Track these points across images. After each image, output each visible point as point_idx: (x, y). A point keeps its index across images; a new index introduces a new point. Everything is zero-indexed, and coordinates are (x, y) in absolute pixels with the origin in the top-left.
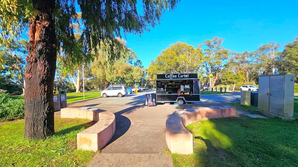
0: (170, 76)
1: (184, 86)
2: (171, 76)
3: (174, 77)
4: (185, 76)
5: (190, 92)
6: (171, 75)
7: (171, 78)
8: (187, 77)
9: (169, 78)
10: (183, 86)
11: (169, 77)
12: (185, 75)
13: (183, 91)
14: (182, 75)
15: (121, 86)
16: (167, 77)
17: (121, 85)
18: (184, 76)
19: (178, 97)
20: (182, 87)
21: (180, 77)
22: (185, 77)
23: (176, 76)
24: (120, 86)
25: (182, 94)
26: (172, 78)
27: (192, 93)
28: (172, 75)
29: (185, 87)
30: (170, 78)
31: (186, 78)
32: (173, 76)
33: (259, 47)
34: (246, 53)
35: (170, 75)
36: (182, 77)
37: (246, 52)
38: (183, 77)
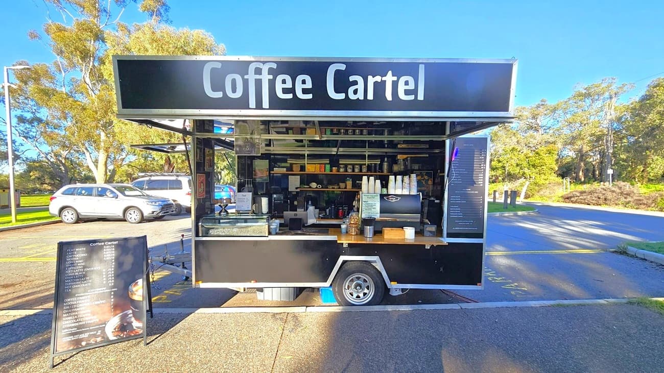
0: (252, 77)
1: (385, 185)
2: (259, 83)
3: (292, 90)
4: (395, 85)
5: (422, 223)
6: (258, 71)
7: (259, 106)
8: (415, 92)
9: (243, 103)
10: (378, 182)
11: (239, 94)
12: (389, 78)
13: (378, 216)
14: (360, 79)
15: (180, 178)
16: (223, 89)
17: (178, 176)
18: (380, 88)
19: (342, 258)
20: (370, 186)
21: (341, 96)
22: (389, 96)
23: (309, 85)
24: (174, 178)
25: (369, 237)
26: (266, 104)
27: (433, 228)
28: (271, 71)
29: (392, 191)
30: (252, 102)
31: (397, 104)
32: (279, 87)
33: (576, 90)
34: (543, 105)
35: (252, 68)
36: (360, 95)
37: (543, 103)
38: (370, 96)
